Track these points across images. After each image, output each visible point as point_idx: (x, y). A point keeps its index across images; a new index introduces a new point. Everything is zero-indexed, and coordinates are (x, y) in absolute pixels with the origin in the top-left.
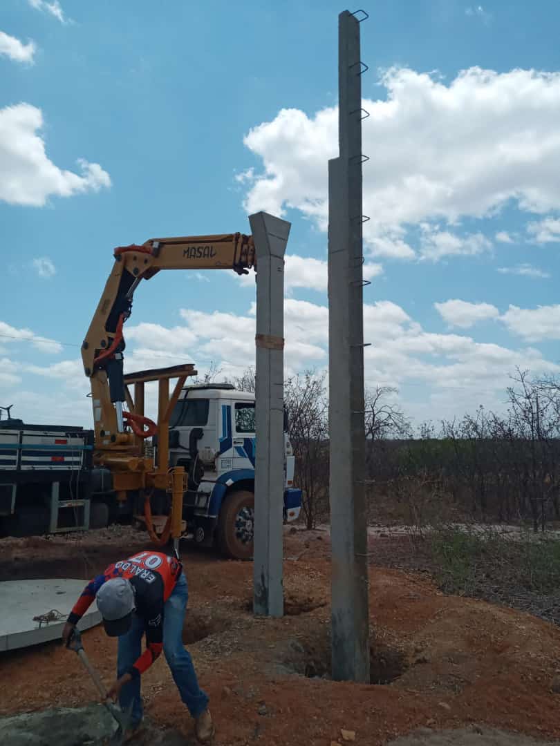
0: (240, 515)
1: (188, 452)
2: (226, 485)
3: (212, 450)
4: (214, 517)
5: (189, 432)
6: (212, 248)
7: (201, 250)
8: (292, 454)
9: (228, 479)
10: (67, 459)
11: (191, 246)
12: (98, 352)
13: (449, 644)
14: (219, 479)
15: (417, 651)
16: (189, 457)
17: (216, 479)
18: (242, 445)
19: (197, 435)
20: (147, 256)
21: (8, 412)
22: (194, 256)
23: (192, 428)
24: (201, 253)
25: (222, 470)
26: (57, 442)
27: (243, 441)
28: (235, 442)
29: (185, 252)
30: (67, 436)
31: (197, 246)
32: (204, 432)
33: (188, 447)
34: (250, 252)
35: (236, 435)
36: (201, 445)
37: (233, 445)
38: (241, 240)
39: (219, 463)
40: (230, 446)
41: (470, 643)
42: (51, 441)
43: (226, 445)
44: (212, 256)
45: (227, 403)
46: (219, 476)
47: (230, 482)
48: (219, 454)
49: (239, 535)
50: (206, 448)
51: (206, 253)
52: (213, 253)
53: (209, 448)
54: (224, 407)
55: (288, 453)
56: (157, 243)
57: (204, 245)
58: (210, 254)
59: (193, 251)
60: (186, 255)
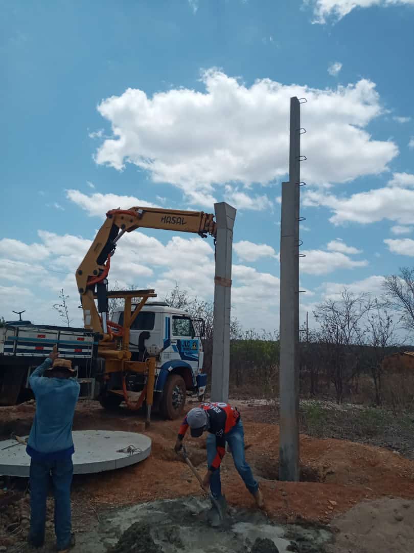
0: (175, 391)
1: (137, 347)
2: (168, 371)
3: (158, 347)
4: (161, 391)
5: (139, 334)
6: (183, 219)
7: (175, 219)
8: (202, 351)
9: (169, 367)
10: (84, 351)
11: (167, 215)
12: (90, 278)
13: (342, 463)
14: (162, 366)
15: (324, 468)
16: (138, 351)
17: (160, 366)
18: (176, 344)
19: (144, 337)
20: (132, 217)
21: (20, 315)
22: (170, 222)
23: (141, 331)
24: (175, 221)
25: (164, 360)
26: (79, 339)
27: (176, 341)
28: (172, 342)
29: (162, 219)
30: (84, 335)
31: (172, 216)
32: (151, 335)
33: (137, 344)
34: (211, 225)
35: (173, 338)
36: (148, 343)
37: (171, 344)
38: (205, 217)
39: (162, 355)
40: (169, 345)
41: (354, 462)
42: (75, 338)
43: (167, 343)
44: (183, 224)
45: (168, 316)
46: (162, 364)
47: (170, 369)
48: (163, 349)
49: (174, 404)
50: (153, 345)
51: (179, 221)
52: (184, 222)
53: (155, 345)
54: (166, 318)
55: (200, 350)
56: (142, 211)
57: (177, 216)
58: (181, 223)
59: (169, 219)
60: (163, 221)
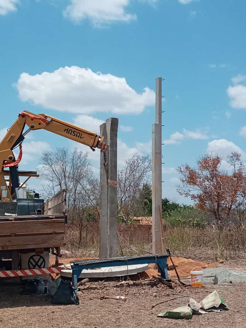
6: (82, 134)
7: (75, 133)
11: (70, 128)
22: (71, 134)
31: (73, 130)
51: (78, 135)
56: (50, 119)
57: (78, 131)
58: (80, 137)
59: (71, 131)
60: (66, 131)
